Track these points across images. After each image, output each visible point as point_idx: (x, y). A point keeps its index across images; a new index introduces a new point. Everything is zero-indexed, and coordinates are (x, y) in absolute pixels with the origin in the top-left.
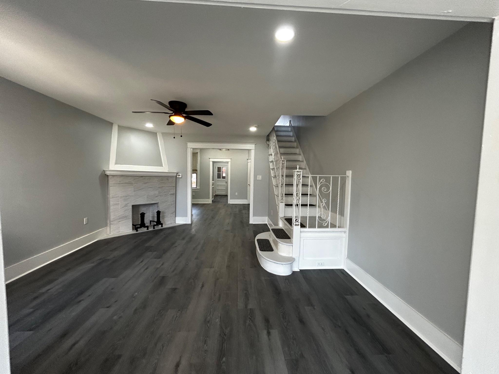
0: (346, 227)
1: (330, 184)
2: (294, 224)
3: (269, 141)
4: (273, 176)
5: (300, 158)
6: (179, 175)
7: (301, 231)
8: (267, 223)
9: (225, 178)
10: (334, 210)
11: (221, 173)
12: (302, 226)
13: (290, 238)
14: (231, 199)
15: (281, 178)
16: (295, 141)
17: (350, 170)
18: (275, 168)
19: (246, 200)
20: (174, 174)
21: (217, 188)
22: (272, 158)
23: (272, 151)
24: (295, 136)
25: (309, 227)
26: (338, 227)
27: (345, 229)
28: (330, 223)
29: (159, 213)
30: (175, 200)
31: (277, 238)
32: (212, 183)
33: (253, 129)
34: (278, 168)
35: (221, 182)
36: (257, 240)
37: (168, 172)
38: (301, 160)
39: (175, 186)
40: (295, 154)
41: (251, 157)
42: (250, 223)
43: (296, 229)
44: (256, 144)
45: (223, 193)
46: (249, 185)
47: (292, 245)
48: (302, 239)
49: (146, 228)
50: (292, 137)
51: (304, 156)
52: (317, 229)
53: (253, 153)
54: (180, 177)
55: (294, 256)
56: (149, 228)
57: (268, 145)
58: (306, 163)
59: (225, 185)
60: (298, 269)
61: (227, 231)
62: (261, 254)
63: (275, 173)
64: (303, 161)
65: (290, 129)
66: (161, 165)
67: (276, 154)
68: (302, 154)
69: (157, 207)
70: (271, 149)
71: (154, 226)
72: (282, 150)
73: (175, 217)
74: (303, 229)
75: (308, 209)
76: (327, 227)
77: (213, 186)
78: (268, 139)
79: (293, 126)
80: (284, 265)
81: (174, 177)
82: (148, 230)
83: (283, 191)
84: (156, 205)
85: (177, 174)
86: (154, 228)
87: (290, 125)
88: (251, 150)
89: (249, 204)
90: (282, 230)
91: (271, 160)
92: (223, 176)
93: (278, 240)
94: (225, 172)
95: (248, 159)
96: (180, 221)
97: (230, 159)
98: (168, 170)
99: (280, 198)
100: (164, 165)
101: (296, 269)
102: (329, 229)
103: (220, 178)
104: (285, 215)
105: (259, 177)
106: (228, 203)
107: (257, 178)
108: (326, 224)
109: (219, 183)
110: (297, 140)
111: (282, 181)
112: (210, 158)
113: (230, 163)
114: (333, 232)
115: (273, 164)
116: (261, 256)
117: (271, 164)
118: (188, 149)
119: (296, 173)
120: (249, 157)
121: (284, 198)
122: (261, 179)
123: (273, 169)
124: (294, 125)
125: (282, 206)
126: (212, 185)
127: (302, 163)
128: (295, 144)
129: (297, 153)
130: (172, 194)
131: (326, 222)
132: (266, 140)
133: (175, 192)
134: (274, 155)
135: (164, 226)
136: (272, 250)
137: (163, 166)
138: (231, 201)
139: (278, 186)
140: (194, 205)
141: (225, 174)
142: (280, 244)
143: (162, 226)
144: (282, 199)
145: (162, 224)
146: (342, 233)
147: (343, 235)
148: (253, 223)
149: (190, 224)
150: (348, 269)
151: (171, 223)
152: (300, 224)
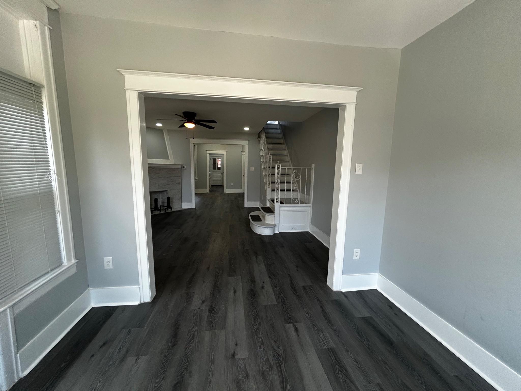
0: (311, 203)
1: (300, 174)
2: (276, 201)
3: (260, 137)
4: (263, 168)
5: (286, 152)
6: (184, 167)
7: (280, 206)
8: (258, 206)
9: (220, 169)
10: (303, 192)
11: (216, 164)
12: (281, 203)
13: (273, 212)
14: (227, 189)
15: (268, 170)
16: (282, 138)
17: (314, 164)
18: (265, 161)
19: (241, 189)
20: (180, 166)
21: (213, 179)
22: (262, 153)
23: (262, 147)
24: (282, 134)
25: (286, 204)
26: (306, 203)
27: (310, 204)
28: (300, 200)
29: (168, 199)
30: (180, 188)
31: (264, 212)
32: (209, 173)
33: (247, 129)
34: (266, 162)
35: (217, 173)
36: (251, 216)
37: (174, 164)
38: (286, 154)
39: (180, 176)
40: (282, 149)
41: (245, 150)
42: (245, 207)
43: (277, 205)
44: (249, 140)
45: (219, 183)
46: (243, 175)
47: (274, 215)
48: (281, 212)
49: (159, 211)
50: (280, 134)
51: (288, 151)
52: (291, 205)
53: (246, 148)
54: (184, 168)
55: (275, 223)
56: (161, 211)
57: (260, 141)
58: (289, 157)
59: (220, 176)
60: (278, 232)
61: (226, 212)
62: (253, 223)
63: (264, 165)
64: (287, 156)
65: (278, 127)
66: (168, 158)
67: (265, 150)
68: (287, 149)
69: (166, 194)
70: (262, 145)
71: (165, 209)
72: (271, 146)
73: (182, 202)
74: (281, 205)
75: (285, 192)
76: (298, 203)
77: (210, 177)
78: (259, 137)
79: (280, 125)
80: (268, 229)
81: (180, 168)
82: (160, 213)
83: (270, 180)
84: (165, 192)
85: (182, 166)
86: (165, 211)
87: (278, 123)
88: (245, 145)
89: (244, 193)
90: (269, 208)
91: (262, 155)
92: (218, 167)
93: (265, 213)
94: (220, 164)
95: (242, 152)
96: (185, 206)
97: (226, 152)
98: (174, 162)
99: (267, 185)
100: (171, 158)
101: (277, 232)
102: (299, 205)
103: (216, 169)
104: (271, 197)
105: (252, 169)
106: (225, 192)
107: (250, 169)
108: (297, 202)
109: (215, 174)
110: (284, 138)
111: (269, 172)
112: (206, 151)
113: (225, 156)
114: (302, 206)
115: (263, 157)
116: (253, 224)
117: (262, 158)
118: (191, 144)
119: (277, 166)
120: (243, 149)
121: (270, 185)
122: (254, 170)
123: (263, 162)
124: (282, 124)
125: (269, 191)
126: (209, 175)
127: (286, 157)
128: (282, 141)
129: (282, 148)
130: (178, 183)
131: (297, 200)
132: (258, 137)
133: (181, 182)
134: (264, 151)
135: (173, 210)
136: (261, 220)
137: (169, 159)
138: (227, 191)
139: (266, 176)
140: (196, 194)
141: (220, 165)
142: (266, 216)
143: (171, 210)
144: (269, 185)
145: (171, 208)
146: (309, 207)
147: (309, 208)
148: (248, 207)
149: (194, 208)
150: (312, 232)
151: (178, 208)
152: (279, 201)
